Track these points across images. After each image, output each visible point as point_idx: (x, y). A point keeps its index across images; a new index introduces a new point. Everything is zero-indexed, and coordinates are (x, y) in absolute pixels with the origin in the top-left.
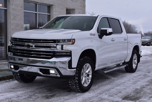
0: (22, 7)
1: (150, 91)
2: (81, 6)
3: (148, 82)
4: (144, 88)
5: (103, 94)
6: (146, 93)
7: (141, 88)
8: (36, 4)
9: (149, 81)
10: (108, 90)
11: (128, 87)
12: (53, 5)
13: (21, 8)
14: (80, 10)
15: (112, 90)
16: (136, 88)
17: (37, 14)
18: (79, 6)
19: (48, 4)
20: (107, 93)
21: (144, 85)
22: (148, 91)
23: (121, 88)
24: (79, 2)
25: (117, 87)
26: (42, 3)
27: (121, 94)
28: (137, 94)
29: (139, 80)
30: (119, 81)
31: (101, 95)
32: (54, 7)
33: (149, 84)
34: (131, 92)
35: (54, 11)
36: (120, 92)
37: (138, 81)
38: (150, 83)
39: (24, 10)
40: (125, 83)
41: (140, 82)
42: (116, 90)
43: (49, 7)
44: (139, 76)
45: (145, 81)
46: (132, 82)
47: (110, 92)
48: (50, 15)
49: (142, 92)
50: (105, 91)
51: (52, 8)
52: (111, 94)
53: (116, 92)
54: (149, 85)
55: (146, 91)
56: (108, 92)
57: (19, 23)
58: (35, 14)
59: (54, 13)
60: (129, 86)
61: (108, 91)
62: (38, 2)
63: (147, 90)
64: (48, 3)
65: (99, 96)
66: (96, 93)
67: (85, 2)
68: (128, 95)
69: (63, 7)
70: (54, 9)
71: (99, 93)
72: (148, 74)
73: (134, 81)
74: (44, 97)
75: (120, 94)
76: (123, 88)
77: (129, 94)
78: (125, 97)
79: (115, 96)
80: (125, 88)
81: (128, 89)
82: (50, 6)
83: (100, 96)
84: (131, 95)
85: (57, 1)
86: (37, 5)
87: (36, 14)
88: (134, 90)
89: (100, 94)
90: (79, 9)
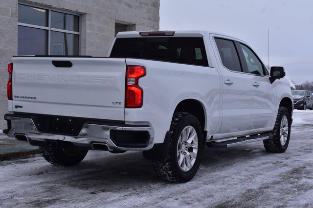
0: (14, 16)
1: (279, 194)
2: (149, 19)
3: (280, 176)
4: (268, 187)
5: (170, 199)
6: (268, 199)
7: (260, 188)
8: (47, 11)
9: (283, 174)
10: (183, 191)
11: (231, 185)
12: (86, 13)
13: (12, 16)
14: (148, 26)
15: (192, 191)
16: (250, 189)
17: (50, 32)
18: (144, 18)
19: (73, 12)
20: (179, 197)
21: (268, 183)
22: (276, 194)
23: (214, 188)
24: (145, 10)
25: (206, 186)
26: (60, 9)
27: (211, 199)
28: (249, 200)
29: (261, 172)
30: (215, 174)
31: (164, 202)
32: (87, 17)
33: (281, 180)
34: (236, 196)
35: (87, 26)
36: (210, 196)
37: (257, 174)
38: (283, 178)
39: (19, 21)
40: (227, 179)
41: (263, 176)
42: (203, 192)
43: (78, 18)
44: (264, 164)
45: (274, 174)
46: (244, 176)
47: (185, 195)
48: (78, 35)
49: (261, 197)
50: (175, 193)
51: (82, 21)
52: (189, 199)
53: (202, 195)
54: (280, 182)
55: (270, 195)
56: (183, 195)
57: (5, 48)
58: (44, 33)
59: (88, 31)
60: (235, 184)
61: (183, 193)
62: (50, 7)
63: (272, 193)
64: (74, 9)
65: (159, 204)
66: (154, 197)
67: (159, 10)
68: (227, 202)
69: (109, 19)
70: (88, 23)
71: (161, 198)
72: (284, 160)
73: (248, 173)
74: (31, 203)
75: (209, 199)
76: (219, 187)
77: (230, 199)
78: (220, 205)
79: (197, 203)
80: (224, 187)
81: (229, 191)
82: (79, 16)
83: (161, 203)
84: (235, 201)
85: (94, 6)
86: (50, 12)
87: (47, 31)
88: (244, 192)
89: (163, 198)
90: (144, 24)
